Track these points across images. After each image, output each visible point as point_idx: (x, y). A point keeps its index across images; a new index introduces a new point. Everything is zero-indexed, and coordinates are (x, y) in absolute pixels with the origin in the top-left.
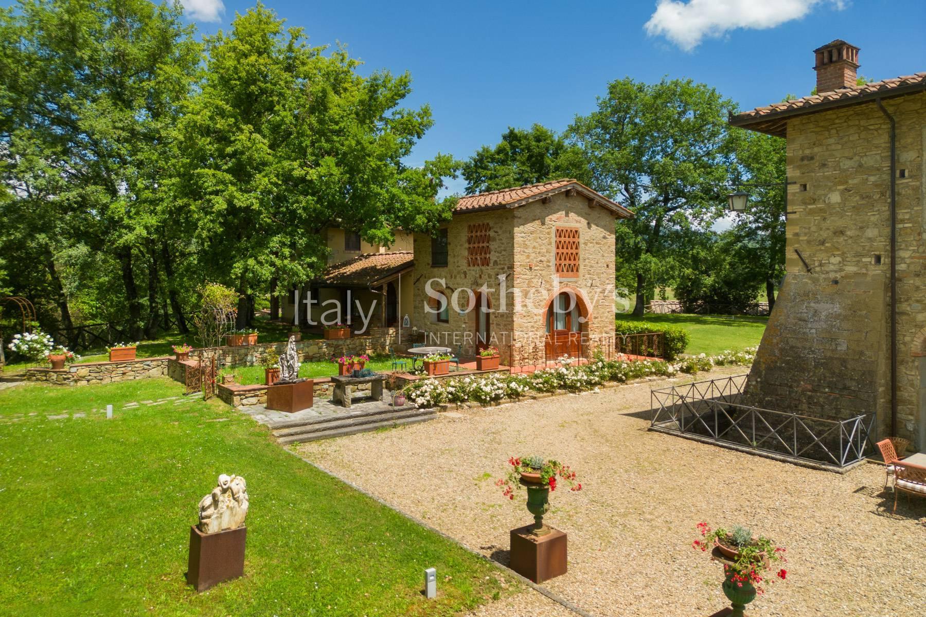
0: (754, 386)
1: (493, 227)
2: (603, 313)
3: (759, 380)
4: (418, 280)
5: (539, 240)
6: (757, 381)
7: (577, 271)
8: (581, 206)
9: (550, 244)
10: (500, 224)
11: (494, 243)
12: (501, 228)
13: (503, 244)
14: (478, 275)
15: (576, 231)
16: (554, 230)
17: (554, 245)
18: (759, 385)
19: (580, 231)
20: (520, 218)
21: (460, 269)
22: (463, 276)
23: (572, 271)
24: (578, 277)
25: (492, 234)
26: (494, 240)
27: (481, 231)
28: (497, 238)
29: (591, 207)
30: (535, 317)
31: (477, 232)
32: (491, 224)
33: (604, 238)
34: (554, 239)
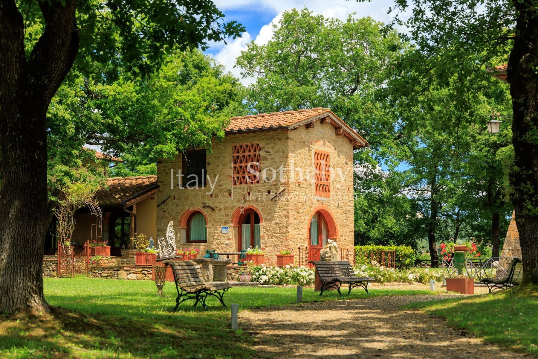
0: (508, 253)
1: (264, 148)
2: (346, 232)
3: (511, 248)
4: (164, 202)
5: (304, 161)
6: (509, 249)
7: (329, 191)
8: (331, 134)
9: (311, 165)
10: (272, 145)
11: (265, 162)
12: (273, 148)
13: (275, 162)
14: (246, 193)
15: (328, 155)
16: (313, 152)
17: (314, 166)
18: (511, 251)
19: (330, 155)
20: (292, 139)
21: (222, 187)
22: (227, 194)
23: (326, 191)
24: (329, 197)
25: (262, 153)
26: (265, 159)
27: (250, 151)
28: (269, 157)
29: (337, 134)
30: (302, 230)
31: (244, 152)
32: (262, 144)
33: (346, 163)
34: (313, 161)
